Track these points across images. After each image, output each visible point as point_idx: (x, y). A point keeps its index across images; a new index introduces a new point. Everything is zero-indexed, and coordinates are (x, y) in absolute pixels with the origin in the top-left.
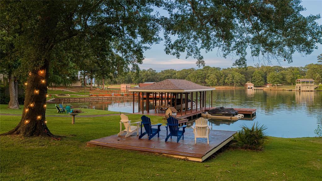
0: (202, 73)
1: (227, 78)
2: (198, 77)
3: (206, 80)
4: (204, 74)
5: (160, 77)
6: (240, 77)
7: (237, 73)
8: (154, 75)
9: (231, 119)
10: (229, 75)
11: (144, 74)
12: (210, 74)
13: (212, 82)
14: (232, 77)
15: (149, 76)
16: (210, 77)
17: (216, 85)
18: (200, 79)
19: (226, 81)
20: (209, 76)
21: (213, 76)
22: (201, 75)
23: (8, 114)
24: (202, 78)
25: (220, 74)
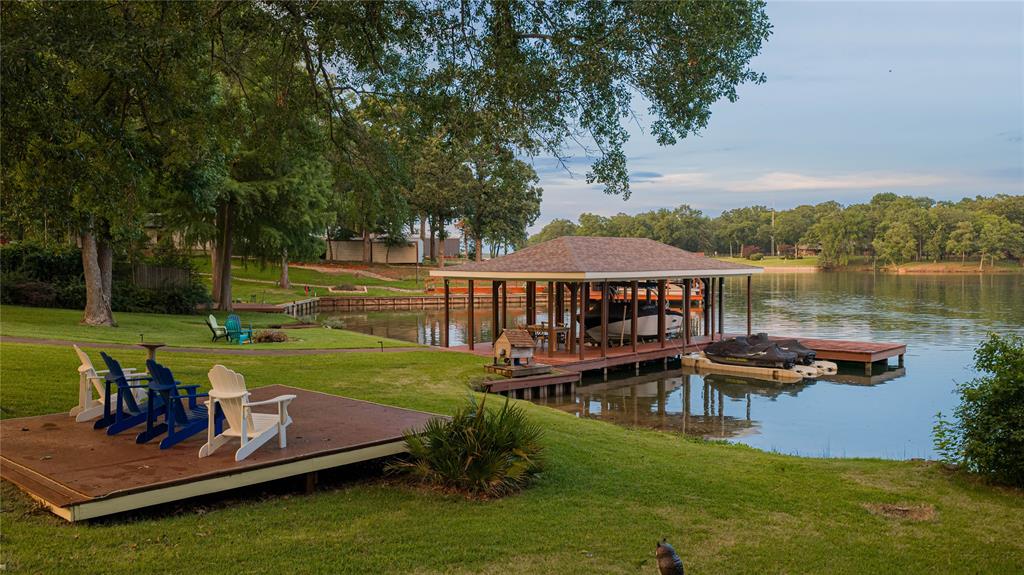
0: (859, 219)
1: (953, 233)
2: (847, 234)
3: (876, 243)
4: (869, 223)
5: (717, 232)
6: (1006, 231)
7: (994, 218)
8: (696, 228)
9: (774, 377)
10: (960, 224)
11: (663, 223)
12: (892, 220)
13: (896, 249)
14: (971, 232)
15: (677, 229)
16: (889, 231)
17: (913, 258)
18: (854, 239)
19: (950, 244)
20: (885, 229)
21: (901, 227)
22: (858, 223)
23: (44, 339)
24: (861, 235)
25: (929, 221)
